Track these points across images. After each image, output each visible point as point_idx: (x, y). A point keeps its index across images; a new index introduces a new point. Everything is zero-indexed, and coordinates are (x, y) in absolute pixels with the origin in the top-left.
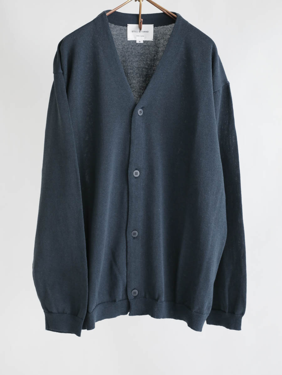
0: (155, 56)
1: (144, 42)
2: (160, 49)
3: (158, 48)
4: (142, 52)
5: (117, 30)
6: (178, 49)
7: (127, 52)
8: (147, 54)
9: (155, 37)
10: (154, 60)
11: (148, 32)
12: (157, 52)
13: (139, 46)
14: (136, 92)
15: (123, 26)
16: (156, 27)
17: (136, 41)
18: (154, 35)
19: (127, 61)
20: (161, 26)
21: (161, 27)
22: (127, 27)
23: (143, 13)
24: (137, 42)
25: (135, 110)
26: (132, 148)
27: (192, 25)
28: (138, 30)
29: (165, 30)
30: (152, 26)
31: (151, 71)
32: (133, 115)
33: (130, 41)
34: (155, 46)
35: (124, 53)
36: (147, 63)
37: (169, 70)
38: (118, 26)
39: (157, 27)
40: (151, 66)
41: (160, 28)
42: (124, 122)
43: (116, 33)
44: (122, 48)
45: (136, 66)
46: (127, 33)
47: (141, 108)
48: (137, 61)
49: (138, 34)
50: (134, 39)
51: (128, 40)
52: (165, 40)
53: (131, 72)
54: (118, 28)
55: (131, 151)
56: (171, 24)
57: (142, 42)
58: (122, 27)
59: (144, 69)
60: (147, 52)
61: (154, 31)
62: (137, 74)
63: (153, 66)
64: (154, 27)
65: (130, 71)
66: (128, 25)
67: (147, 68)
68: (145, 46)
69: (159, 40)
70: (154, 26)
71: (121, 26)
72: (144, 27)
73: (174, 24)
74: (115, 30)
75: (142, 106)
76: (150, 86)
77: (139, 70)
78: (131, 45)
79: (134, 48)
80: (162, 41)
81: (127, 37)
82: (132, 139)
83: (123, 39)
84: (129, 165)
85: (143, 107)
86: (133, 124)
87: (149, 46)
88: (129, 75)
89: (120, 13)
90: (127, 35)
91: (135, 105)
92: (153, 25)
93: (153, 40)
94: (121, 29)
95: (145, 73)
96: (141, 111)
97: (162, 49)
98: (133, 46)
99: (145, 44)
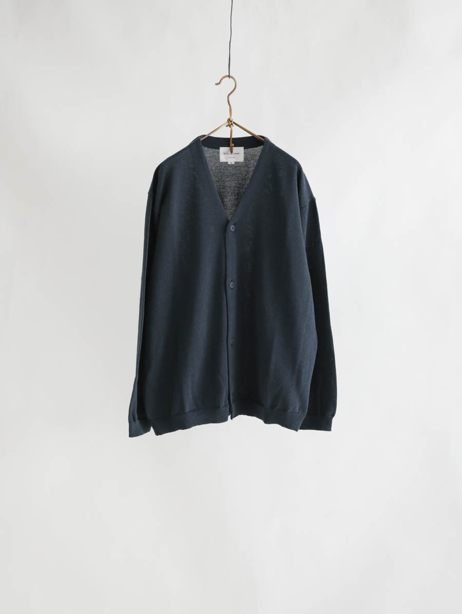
0: (246, 176)
1: (236, 163)
3: (249, 168)
4: (234, 172)
7: (220, 173)
8: (239, 174)
9: (246, 159)
10: (245, 179)
11: (238, 154)
12: (248, 172)
13: (230, 167)
16: (246, 150)
17: (227, 162)
18: (244, 157)
19: (219, 181)
21: (251, 149)
22: (219, 150)
23: (233, 137)
24: (229, 163)
25: (228, 226)
26: (227, 261)
28: (230, 153)
29: (255, 152)
30: (242, 148)
31: (242, 189)
32: (227, 231)
33: (222, 163)
34: (245, 166)
35: (217, 173)
36: (239, 182)
38: (211, 149)
40: (243, 185)
43: (210, 156)
44: (215, 169)
46: (219, 155)
47: (233, 225)
48: (229, 181)
49: (230, 156)
50: (225, 161)
51: (220, 161)
52: (256, 161)
53: (223, 191)
55: (227, 264)
56: (259, 146)
57: (233, 163)
58: (215, 150)
59: (235, 188)
60: (238, 172)
61: (245, 153)
62: (229, 192)
66: (220, 148)
67: (238, 187)
68: (237, 166)
70: (244, 149)
71: (213, 149)
72: (236, 149)
73: (262, 147)
74: (209, 153)
76: (241, 203)
77: (231, 189)
78: (223, 166)
79: (226, 169)
80: (252, 162)
81: (219, 159)
82: (227, 253)
83: (216, 161)
85: (235, 224)
87: (240, 167)
88: (221, 194)
90: (219, 157)
91: (228, 222)
93: (243, 161)
94: (213, 152)
95: (237, 192)
96: (233, 228)
97: (253, 169)
98: (225, 167)
99: (236, 165)
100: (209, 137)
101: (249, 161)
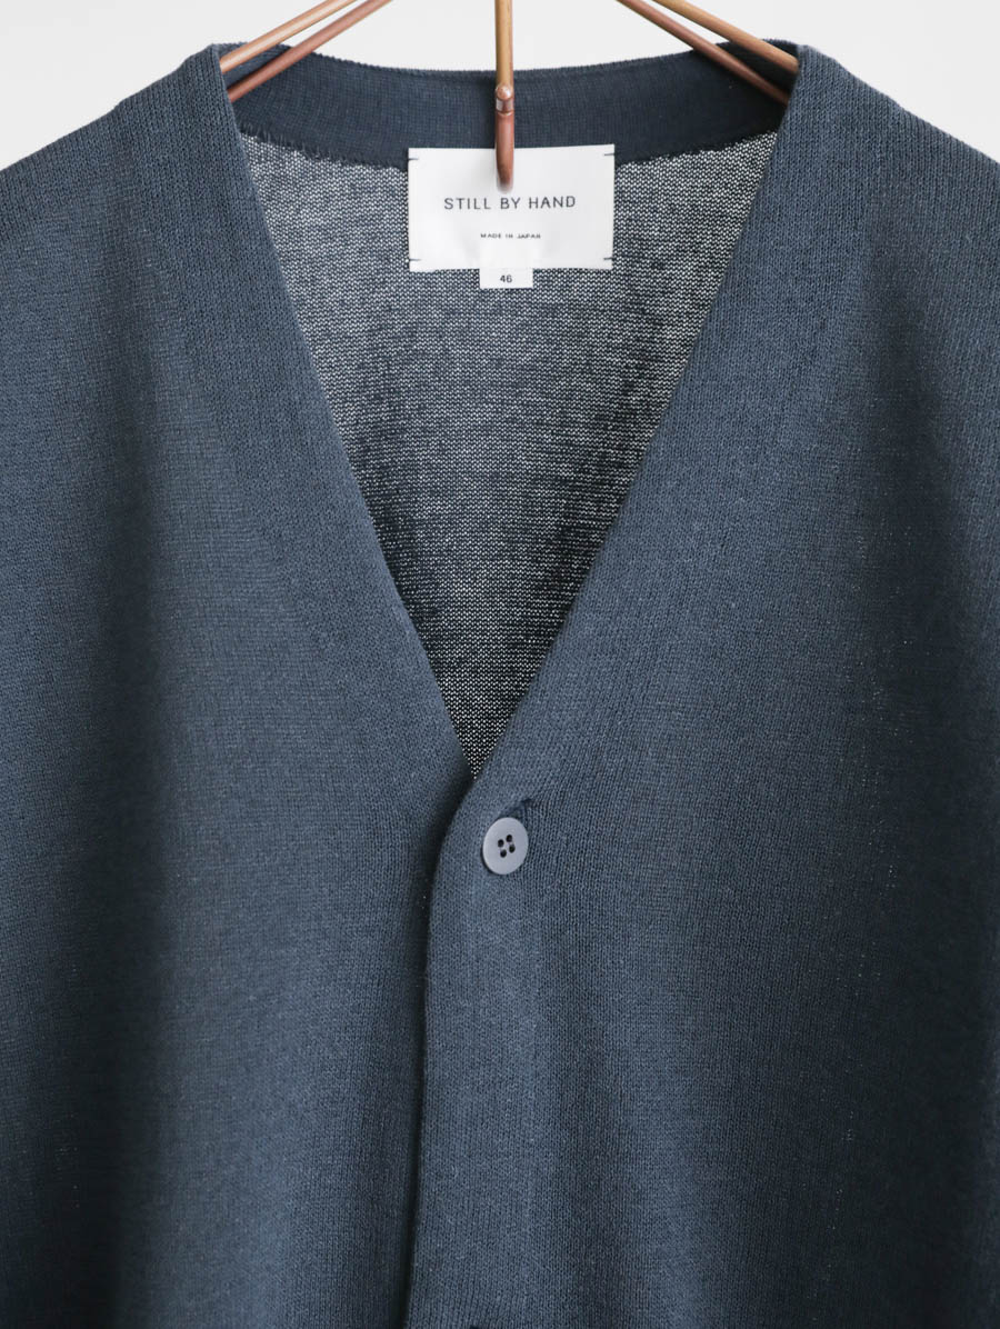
0: (629, 387)
1: (543, 277)
2: (669, 333)
3: (657, 322)
4: (526, 359)
5: (327, 199)
6: (816, 321)
7: (409, 361)
8: (568, 372)
9: (628, 241)
10: (620, 417)
11: (569, 202)
12: (646, 359)
13: (498, 310)
14: (474, 671)
15: (378, 162)
16: (633, 167)
17: (476, 272)
18: (616, 228)
19: (403, 430)
20: (674, 154)
21: (676, 163)
22: (405, 169)
23: (527, 57)
24: (486, 282)
25: (457, 827)
26: (432, 1153)
27: (925, 125)
28: (495, 194)
29: (709, 188)
30: (600, 158)
31: (599, 502)
32: (442, 876)
33: (428, 279)
34: (628, 310)
35: (382, 368)
36: (569, 444)
37: (746, 495)
38: (334, 167)
39: (639, 161)
40: (603, 464)
41: (668, 170)
42: (368, 931)
43: (320, 222)
44: (371, 333)
45: (478, 466)
46: (406, 213)
47: (512, 813)
48: (487, 429)
49: (494, 219)
50: (460, 263)
51: (414, 267)
52: (713, 264)
53: (435, 516)
54: (336, 178)
55: (425, 1175)
56: (750, 134)
57: (525, 281)
58: (367, 171)
59: (541, 492)
60: (569, 353)
61: (621, 198)
62: (485, 526)
63: (620, 465)
64: (618, 165)
65: (427, 508)
66: (413, 152)
67: (565, 481)
68: (553, 310)
69: (661, 267)
70: (620, 160)
71: (356, 162)
72: (536, 166)
73: (771, 139)
74: (314, 196)
75: (514, 797)
76: (584, 625)
77: (502, 496)
78: (439, 306)
79: (462, 331)
80: (684, 271)
81: (406, 247)
82: (434, 1072)
83: (372, 264)
84: (413, 1299)
85: (527, 802)
86: (439, 945)
87: (580, 311)
88: (420, 534)
89: (350, 64)
90: (405, 232)
91: (460, 786)
92: (611, 148)
93: (608, 266)
94: (356, 192)
95: (552, 521)
96: (508, 840)
97: (687, 330)
98: (451, 312)
99: (550, 298)
100: (312, 61)
101: (659, 265)
